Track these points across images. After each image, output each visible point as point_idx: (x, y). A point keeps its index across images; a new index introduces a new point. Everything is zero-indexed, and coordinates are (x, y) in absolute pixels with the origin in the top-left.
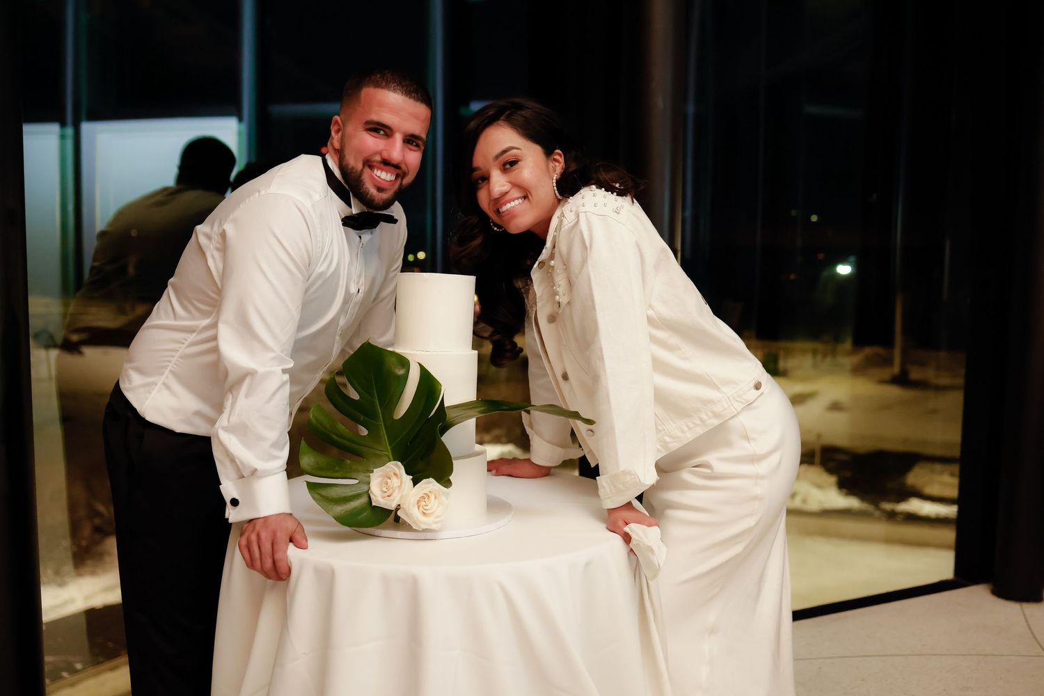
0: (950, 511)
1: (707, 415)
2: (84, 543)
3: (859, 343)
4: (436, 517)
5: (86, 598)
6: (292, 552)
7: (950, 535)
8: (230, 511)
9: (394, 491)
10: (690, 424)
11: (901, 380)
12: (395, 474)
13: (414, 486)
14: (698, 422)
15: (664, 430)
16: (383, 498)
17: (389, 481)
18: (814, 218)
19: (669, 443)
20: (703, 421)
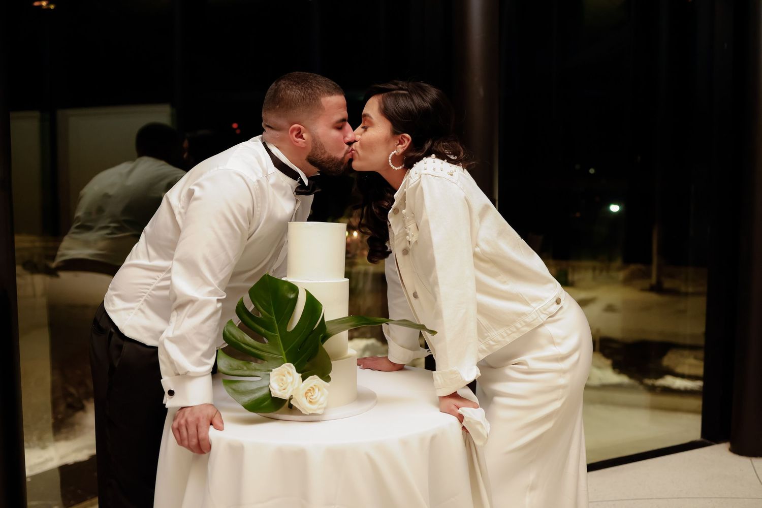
0: (697, 385)
1: (521, 324)
2: (60, 416)
3: (627, 261)
4: (320, 405)
5: (62, 458)
6: (213, 433)
7: (697, 403)
8: (167, 399)
9: (288, 385)
10: (508, 331)
11: (657, 289)
12: (289, 373)
13: (303, 381)
14: (515, 330)
15: (489, 336)
16: (280, 391)
17: (284, 378)
18: (592, 171)
19: (494, 345)
20: (518, 329)
